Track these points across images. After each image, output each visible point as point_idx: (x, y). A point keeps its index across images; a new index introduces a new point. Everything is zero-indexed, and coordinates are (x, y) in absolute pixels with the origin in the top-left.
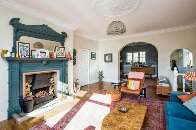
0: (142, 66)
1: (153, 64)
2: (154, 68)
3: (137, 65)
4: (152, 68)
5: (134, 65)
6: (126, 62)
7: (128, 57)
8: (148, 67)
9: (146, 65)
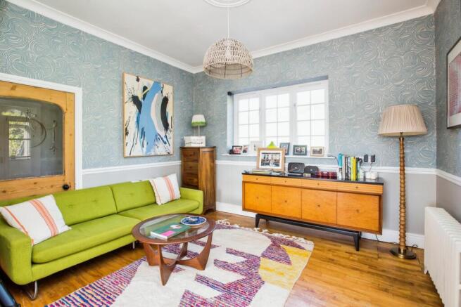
0: (307, 169)
1: (373, 159)
2: (377, 189)
3: (277, 164)
4: (363, 188)
5: (265, 162)
6: (229, 146)
7: (243, 118)
8: (340, 176)
9: (328, 161)
